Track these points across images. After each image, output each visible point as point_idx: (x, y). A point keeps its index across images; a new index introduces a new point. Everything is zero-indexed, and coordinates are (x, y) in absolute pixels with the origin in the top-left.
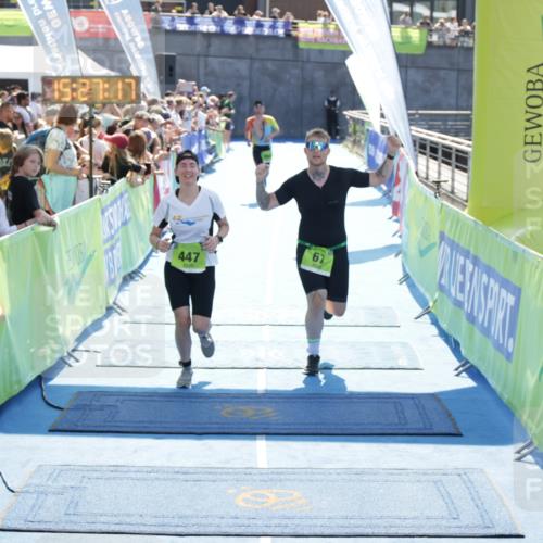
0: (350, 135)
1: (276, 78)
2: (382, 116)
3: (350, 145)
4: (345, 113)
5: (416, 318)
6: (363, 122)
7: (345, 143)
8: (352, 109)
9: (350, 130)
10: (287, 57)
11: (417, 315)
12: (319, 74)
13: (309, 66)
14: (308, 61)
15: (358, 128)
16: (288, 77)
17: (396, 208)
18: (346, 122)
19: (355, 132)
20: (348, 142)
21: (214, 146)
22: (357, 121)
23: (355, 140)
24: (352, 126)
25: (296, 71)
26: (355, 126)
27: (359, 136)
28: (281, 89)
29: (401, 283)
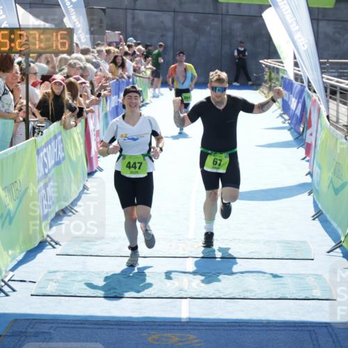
0: (265, 82)
1: (198, 29)
2: (296, 65)
3: (266, 92)
4: (261, 61)
5: (329, 252)
6: (277, 71)
7: (261, 89)
8: (267, 59)
9: (266, 77)
10: (208, 10)
11: (329, 249)
12: (237, 26)
13: (228, 19)
14: (227, 14)
15: (273, 75)
17: (308, 149)
18: (263, 70)
19: (270, 79)
20: (264, 88)
22: (272, 69)
23: (270, 86)
24: (268, 74)
25: (216, 23)
26: (270, 73)
27: (275, 83)
28: (202, 39)
29: (314, 219)
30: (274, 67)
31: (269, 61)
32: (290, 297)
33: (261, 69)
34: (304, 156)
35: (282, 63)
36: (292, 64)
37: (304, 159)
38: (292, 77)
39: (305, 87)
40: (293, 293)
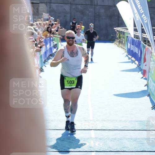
0: (117, 39)
1: (82, 13)
2: (136, 30)
3: (118, 44)
4: (115, 28)
6: (124, 33)
7: (115, 42)
8: (118, 27)
9: (118, 36)
10: (87, 3)
12: (102, 11)
13: (98, 7)
14: (97, 5)
15: (121, 35)
16: (88, 12)
18: (116, 33)
19: (120, 37)
20: (117, 42)
21: (56, 44)
22: (121, 32)
23: (120, 41)
24: (118, 35)
25: (92, 10)
26: (120, 35)
27: (122, 39)
28: (85, 18)
29: (152, 109)
30: (121, 31)
31: (119, 28)
32: (147, 151)
33: (114, 32)
34: (142, 76)
35: (127, 29)
36: (133, 30)
37: (142, 78)
38: (133, 37)
39: (140, 41)
40: (148, 148)
